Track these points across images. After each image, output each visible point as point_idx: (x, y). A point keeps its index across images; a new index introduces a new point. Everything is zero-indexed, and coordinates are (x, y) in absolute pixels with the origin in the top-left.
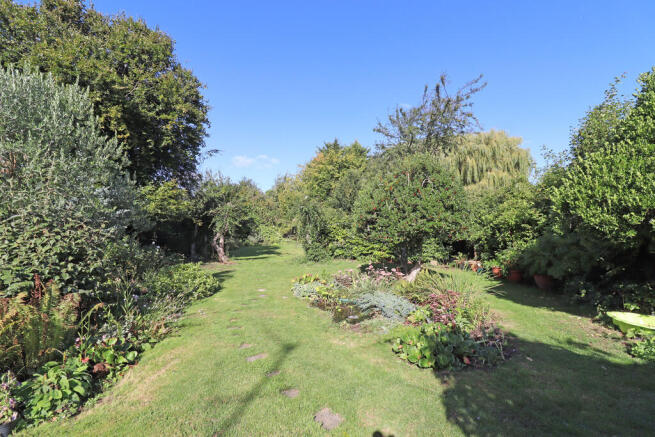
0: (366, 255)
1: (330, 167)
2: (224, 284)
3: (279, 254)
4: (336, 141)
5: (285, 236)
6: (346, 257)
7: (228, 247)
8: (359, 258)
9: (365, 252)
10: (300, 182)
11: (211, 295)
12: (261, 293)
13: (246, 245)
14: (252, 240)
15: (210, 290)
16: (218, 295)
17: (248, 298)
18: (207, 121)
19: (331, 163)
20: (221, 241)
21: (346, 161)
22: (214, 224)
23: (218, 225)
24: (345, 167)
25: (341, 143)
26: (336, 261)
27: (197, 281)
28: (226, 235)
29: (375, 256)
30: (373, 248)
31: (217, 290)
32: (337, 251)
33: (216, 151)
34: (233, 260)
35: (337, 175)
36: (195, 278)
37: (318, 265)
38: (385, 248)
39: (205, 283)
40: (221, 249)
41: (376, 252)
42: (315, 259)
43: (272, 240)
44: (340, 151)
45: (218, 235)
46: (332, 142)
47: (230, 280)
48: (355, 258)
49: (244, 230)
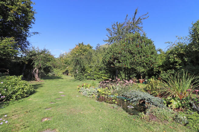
0: (99, 78)
1: (81, 51)
2: (38, 90)
3: (63, 79)
4: (82, 43)
5: (63, 73)
6: (91, 79)
7: (40, 74)
8: (96, 79)
9: (98, 77)
10: (70, 55)
11: (27, 97)
12: (62, 94)
13: (48, 76)
14: (50, 74)
15: (26, 93)
16: (32, 96)
17: (54, 97)
18: (34, 18)
19: (81, 49)
20: (37, 71)
21: (86, 49)
22: (34, 63)
23: (36, 64)
24: (86, 51)
25: (84, 44)
26: (87, 80)
27: (17, 87)
28: (40, 69)
29: (102, 79)
30: (102, 76)
31: (32, 93)
32: (88, 77)
33: (37, 33)
34: (42, 80)
35: (83, 53)
36: (16, 85)
37: (81, 82)
38: (106, 75)
39: (23, 89)
40: (37, 75)
41: (103, 77)
42: (80, 79)
43: (58, 74)
44: (84, 46)
45: (36, 68)
46: (81, 43)
47: (41, 88)
48: (95, 80)
49: (47, 70)
